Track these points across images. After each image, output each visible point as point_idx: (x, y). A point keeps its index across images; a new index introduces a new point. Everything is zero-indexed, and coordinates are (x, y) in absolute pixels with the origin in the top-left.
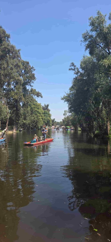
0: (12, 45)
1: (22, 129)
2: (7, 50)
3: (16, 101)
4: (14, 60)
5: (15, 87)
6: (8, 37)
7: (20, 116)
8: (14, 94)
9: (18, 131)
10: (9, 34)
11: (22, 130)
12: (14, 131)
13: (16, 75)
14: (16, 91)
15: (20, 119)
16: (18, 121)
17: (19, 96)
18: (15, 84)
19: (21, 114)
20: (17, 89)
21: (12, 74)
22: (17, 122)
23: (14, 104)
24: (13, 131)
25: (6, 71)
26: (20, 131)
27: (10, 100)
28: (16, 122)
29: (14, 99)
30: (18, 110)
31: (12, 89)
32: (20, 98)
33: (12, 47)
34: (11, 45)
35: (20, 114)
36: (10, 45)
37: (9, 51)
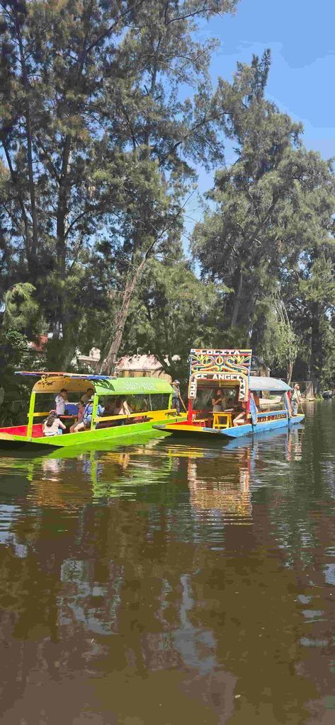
0: (310, 153)
1: (330, 393)
2: (295, 168)
3: (315, 307)
4: (314, 190)
5: (309, 265)
6: (297, 130)
7: (328, 351)
8: (307, 288)
9: (320, 397)
10: (300, 123)
11: (332, 395)
12: (310, 396)
13: (317, 234)
14: (312, 277)
15: (326, 363)
16: (321, 366)
17: (322, 292)
18: (309, 256)
19: (329, 345)
20: (316, 271)
21: (305, 231)
22: (317, 370)
23: (308, 315)
24: (305, 398)
25: (289, 227)
26: (326, 397)
27: (294, 305)
28: (313, 369)
29: (309, 301)
30: (318, 333)
31: (301, 273)
32: (325, 296)
33: (312, 157)
34: (308, 151)
35: (327, 345)
36: (304, 153)
37: (301, 169)
